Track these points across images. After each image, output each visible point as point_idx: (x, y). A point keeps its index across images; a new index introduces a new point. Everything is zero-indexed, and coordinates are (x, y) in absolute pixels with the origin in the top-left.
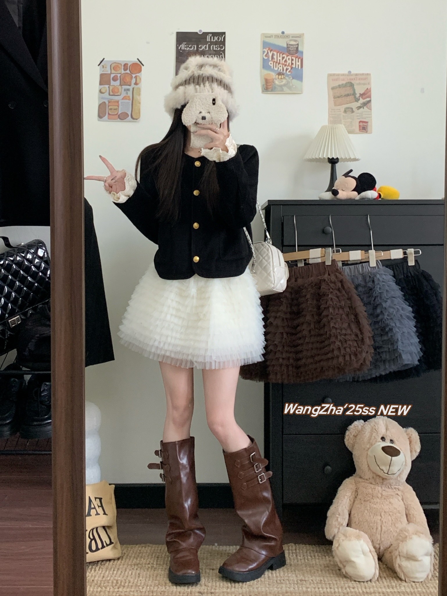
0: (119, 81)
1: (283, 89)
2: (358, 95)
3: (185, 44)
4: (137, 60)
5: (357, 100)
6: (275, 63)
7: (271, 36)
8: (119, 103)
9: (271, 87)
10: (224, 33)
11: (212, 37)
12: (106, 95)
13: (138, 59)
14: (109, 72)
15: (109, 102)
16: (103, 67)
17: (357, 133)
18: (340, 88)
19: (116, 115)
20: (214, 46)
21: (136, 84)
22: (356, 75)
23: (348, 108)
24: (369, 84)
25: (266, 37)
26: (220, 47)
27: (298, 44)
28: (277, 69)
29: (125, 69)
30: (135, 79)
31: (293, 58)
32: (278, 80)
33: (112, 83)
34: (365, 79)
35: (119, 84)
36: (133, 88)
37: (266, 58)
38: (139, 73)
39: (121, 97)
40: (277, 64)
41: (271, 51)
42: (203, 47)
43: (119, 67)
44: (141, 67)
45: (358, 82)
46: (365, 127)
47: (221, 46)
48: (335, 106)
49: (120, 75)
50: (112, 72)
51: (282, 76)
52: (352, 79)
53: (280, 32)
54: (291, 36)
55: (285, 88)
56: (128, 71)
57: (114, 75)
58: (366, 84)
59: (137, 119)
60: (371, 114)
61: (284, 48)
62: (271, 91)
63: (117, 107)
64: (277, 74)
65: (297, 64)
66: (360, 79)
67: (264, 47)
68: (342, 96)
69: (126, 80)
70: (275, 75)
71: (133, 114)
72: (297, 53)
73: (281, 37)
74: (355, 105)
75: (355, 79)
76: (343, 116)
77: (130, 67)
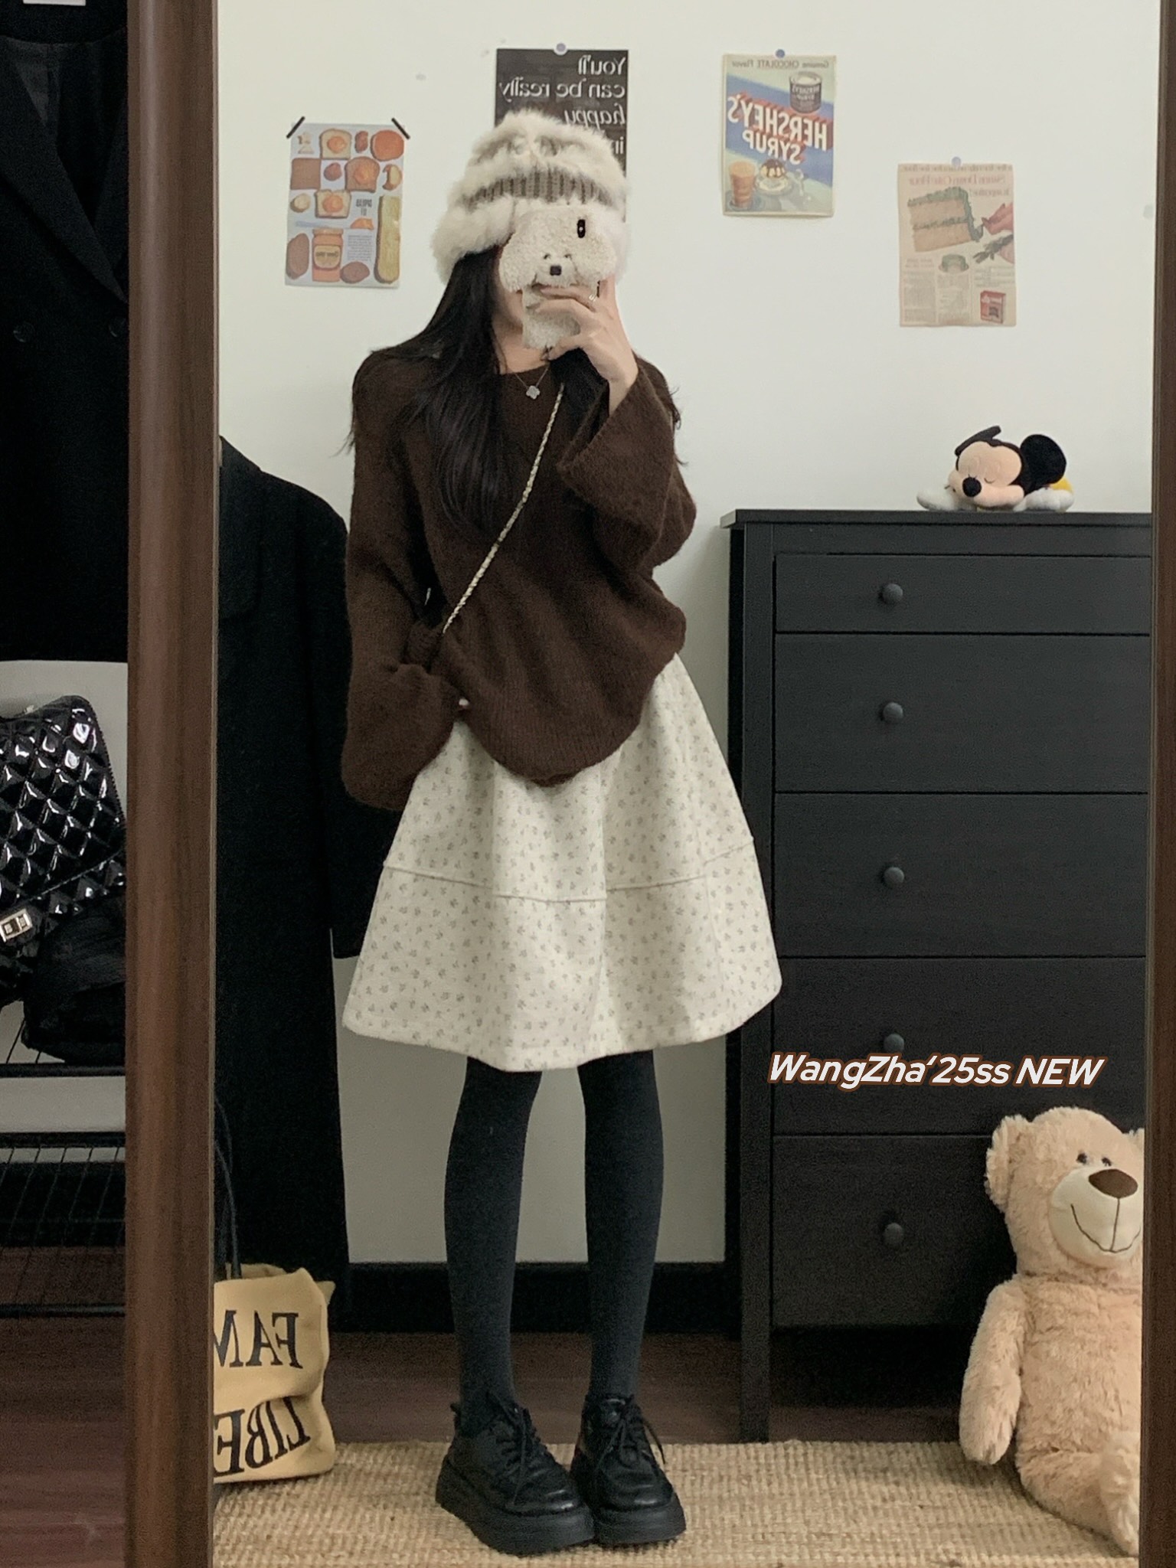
0: (343, 178)
1: (780, 204)
2: (977, 223)
3: (520, 82)
4: (392, 124)
5: (976, 235)
6: (758, 135)
7: (747, 63)
8: (343, 236)
9: (747, 197)
10: (625, 53)
11: (593, 64)
12: (309, 216)
13: (393, 120)
14: (317, 155)
15: (315, 236)
16: (300, 142)
17: (977, 325)
18: (931, 202)
19: (336, 268)
20: (598, 87)
21: (388, 186)
22: (974, 168)
23: (951, 257)
24: (1008, 192)
25: (735, 64)
26: (613, 90)
27: (820, 85)
28: (762, 150)
29: (360, 148)
30: (386, 173)
31: (806, 121)
32: (766, 179)
33: (325, 184)
34: (997, 180)
35: (343, 186)
36: (381, 199)
38: (394, 158)
39: (349, 221)
40: (764, 137)
41: (747, 104)
42: (569, 90)
43: (343, 142)
44: (402, 142)
45: (979, 186)
46: (997, 307)
47: (616, 87)
48: (916, 251)
49: (345, 162)
50: (324, 155)
51: (778, 169)
52: (965, 180)
53: (774, 53)
54: (801, 65)
55: (784, 203)
56: (367, 153)
57: (329, 163)
58: (999, 193)
59: (390, 282)
60: (1013, 274)
61: (782, 94)
62: (748, 210)
63: (338, 249)
64: (765, 164)
65: (818, 136)
66: (983, 180)
67: (730, 91)
68: (935, 223)
69: (362, 176)
70: (760, 165)
71: (379, 268)
72: (818, 108)
73: (775, 65)
74: (969, 249)
75: (970, 180)
76: (940, 277)
77: (374, 141)
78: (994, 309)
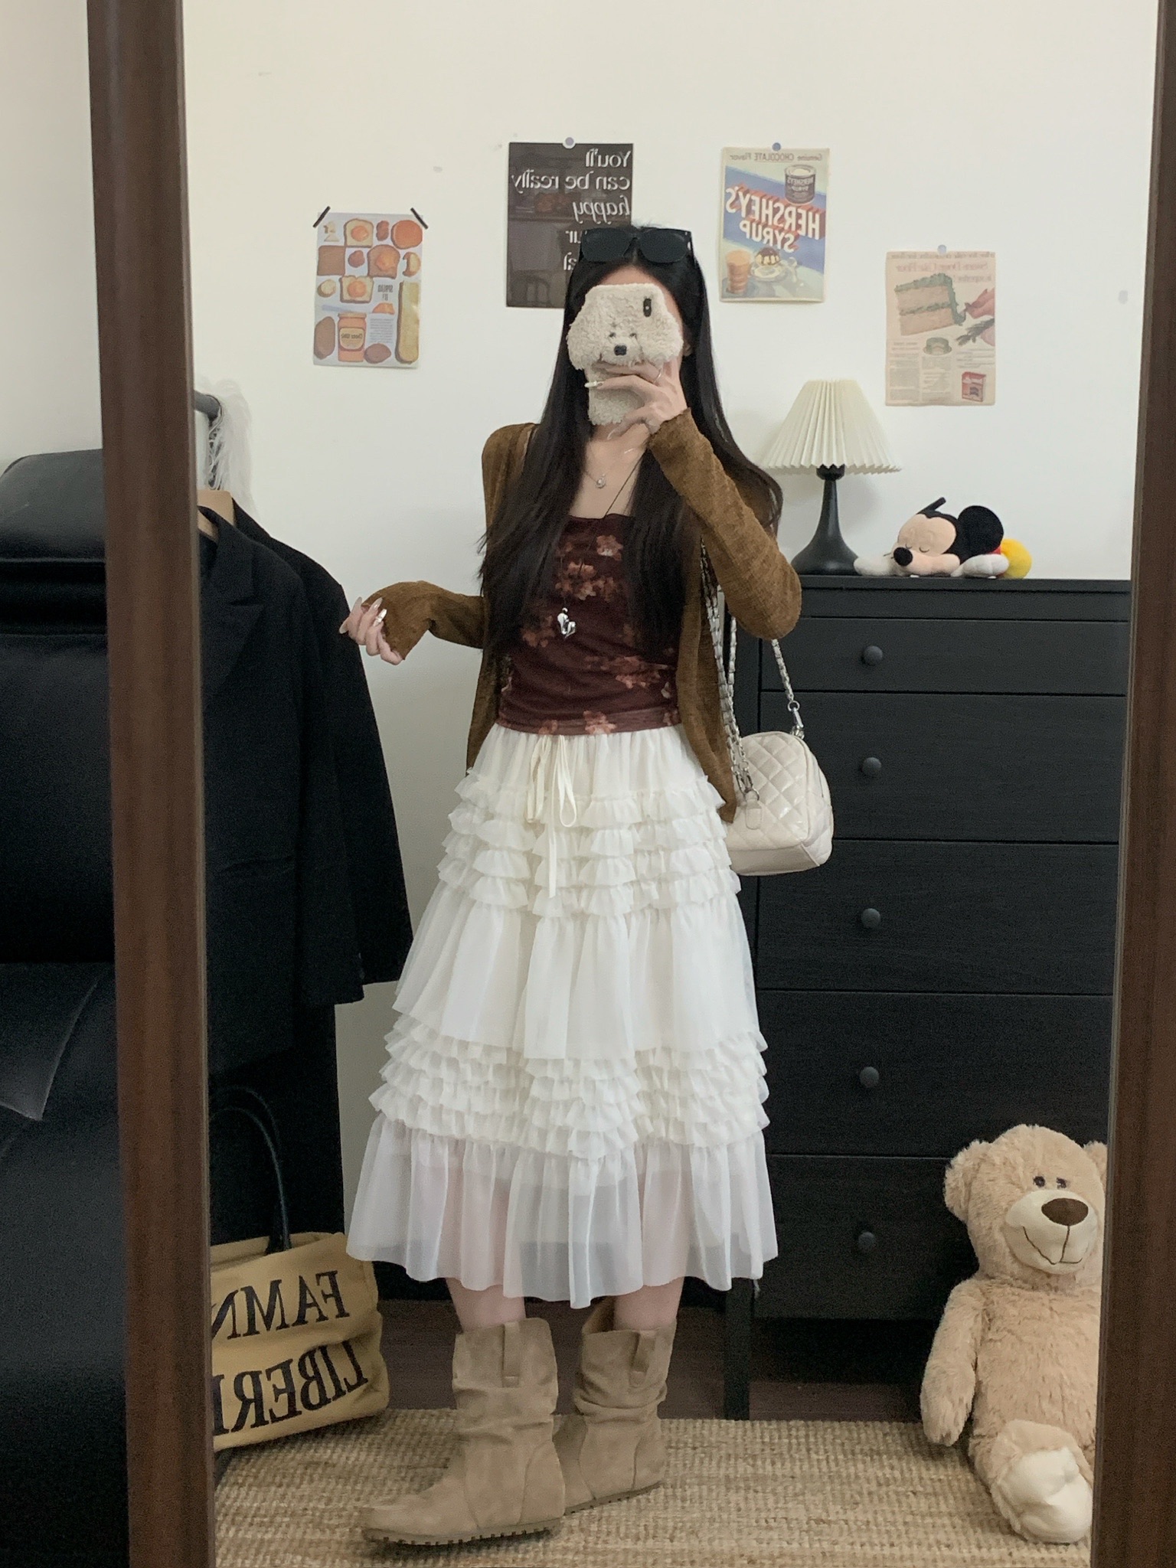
0: (366, 264)
1: (774, 291)
2: (961, 308)
3: (531, 174)
4: (411, 213)
5: (959, 319)
6: (754, 225)
7: (745, 156)
8: (367, 320)
9: (742, 284)
10: (630, 147)
11: (600, 157)
12: (334, 300)
13: (413, 210)
14: (341, 243)
15: (341, 318)
16: (326, 232)
17: (958, 404)
18: (917, 288)
19: (359, 350)
20: (605, 179)
21: (408, 273)
22: (959, 255)
23: (936, 340)
24: (989, 278)
25: (734, 157)
26: (619, 182)
27: (814, 176)
28: (759, 239)
29: (380, 237)
30: (405, 261)
31: (800, 211)
32: (761, 267)
33: (349, 270)
34: (981, 267)
35: (365, 273)
36: (401, 285)
37: (734, 211)
38: (414, 246)
39: (372, 306)
40: (760, 227)
41: (745, 195)
42: (577, 182)
43: (366, 231)
44: (421, 231)
45: (962, 273)
46: (978, 387)
47: (621, 178)
48: (903, 334)
49: (368, 250)
50: (349, 244)
51: (773, 257)
52: (949, 267)
53: (771, 146)
54: (796, 157)
55: (779, 289)
56: (388, 241)
57: (353, 250)
58: (982, 279)
59: (410, 362)
60: (993, 356)
61: (777, 185)
62: (745, 295)
63: (361, 331)
64: (759, 253)
65: (811, 226)
66: (967, 267)
67: (728, 184)
68: (920, 308)
69: (384, 264)
70: (756, 254)
71: (400, 350)
72: (811, 199)
73: (772, 158)
74: (952, 333)
75: (954, 267)
76: (924, 358)
77: (394, 232)
78: (975, 388)
